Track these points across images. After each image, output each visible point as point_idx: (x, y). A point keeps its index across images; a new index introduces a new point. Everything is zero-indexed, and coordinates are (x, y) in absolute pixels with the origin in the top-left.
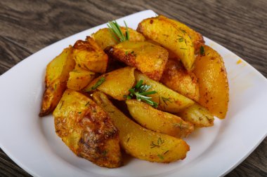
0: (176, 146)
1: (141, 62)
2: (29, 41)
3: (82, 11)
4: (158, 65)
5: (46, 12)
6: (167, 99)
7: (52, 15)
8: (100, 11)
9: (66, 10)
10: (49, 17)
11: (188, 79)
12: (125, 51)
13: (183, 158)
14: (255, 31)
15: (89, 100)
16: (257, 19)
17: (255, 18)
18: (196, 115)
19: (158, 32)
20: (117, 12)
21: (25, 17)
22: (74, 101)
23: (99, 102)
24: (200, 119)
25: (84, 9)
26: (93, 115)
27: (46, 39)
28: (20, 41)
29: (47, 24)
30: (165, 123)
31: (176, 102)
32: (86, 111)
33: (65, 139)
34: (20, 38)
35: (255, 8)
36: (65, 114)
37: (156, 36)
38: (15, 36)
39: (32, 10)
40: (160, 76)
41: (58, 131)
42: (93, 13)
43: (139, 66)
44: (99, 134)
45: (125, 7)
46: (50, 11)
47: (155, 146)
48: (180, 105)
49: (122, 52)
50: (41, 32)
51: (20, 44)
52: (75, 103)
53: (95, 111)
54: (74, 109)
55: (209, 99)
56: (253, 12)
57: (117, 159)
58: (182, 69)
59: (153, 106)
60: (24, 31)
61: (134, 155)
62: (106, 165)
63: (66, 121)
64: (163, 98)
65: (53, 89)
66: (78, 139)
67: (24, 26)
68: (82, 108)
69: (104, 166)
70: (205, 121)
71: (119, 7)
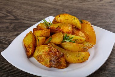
0: (86, 55)
1: (63, 29)
2: (8, 36)
3: (22, 23)
4: (70, 29)
5: (9, 26)
6: (77, 40)
7: (12, 26)
8: (29, 22)
9: (16, 24)
10: (11, 27)
11: (80, 32)
12: (55, 27)
13: (88, 60)
14: (88, 17)
15: (49, 46)
16: (87, 14)
17: (86, 13)
18: (87, 44)
19: (63, 19)
20: (35, 21)
21: (2, 29)
22: (43, 48)
23: (52, 46)
24: (89, 45)
25: (23, 22)
26: (53, 50)
27: (14, 34)
28: (5, 37)
29: (12, 30)
30: (79, 48)
31: (81, 40)
32: (49, 50)
33: (42, 63)
34: (4, 36)
35: (84, 10)
36: (41, 53)
37: (62, 21)
38: (2, 36)
39: (3, 26)
40: (72, 32)
41: (38, 61)
42: (27, 23)
43: (63, 30)
44: (58, 56)
45: (38, 19)
46: (10, 25)
47: (78, 56)
48: (82, 41)
49: (54, 27)
50: (11, 32)
51: (5, 38)
52: (44, 48)
53: (53, 49)
54: (44, 51)
55: (89, 38)
56: (84, 12)
57: (65, 65)
58: (78, 29)
59: (74, 42)
60: (4, 33)
61: (71, 62)
62: (62, 67)
63: (42, 56)
64: (75, 40)
65: (30, 47)
66: (49, 61)
67: (4, 32)
68: (47, 49)
69: (61, 68)
70: (90, 46)
71: (35, 19)
